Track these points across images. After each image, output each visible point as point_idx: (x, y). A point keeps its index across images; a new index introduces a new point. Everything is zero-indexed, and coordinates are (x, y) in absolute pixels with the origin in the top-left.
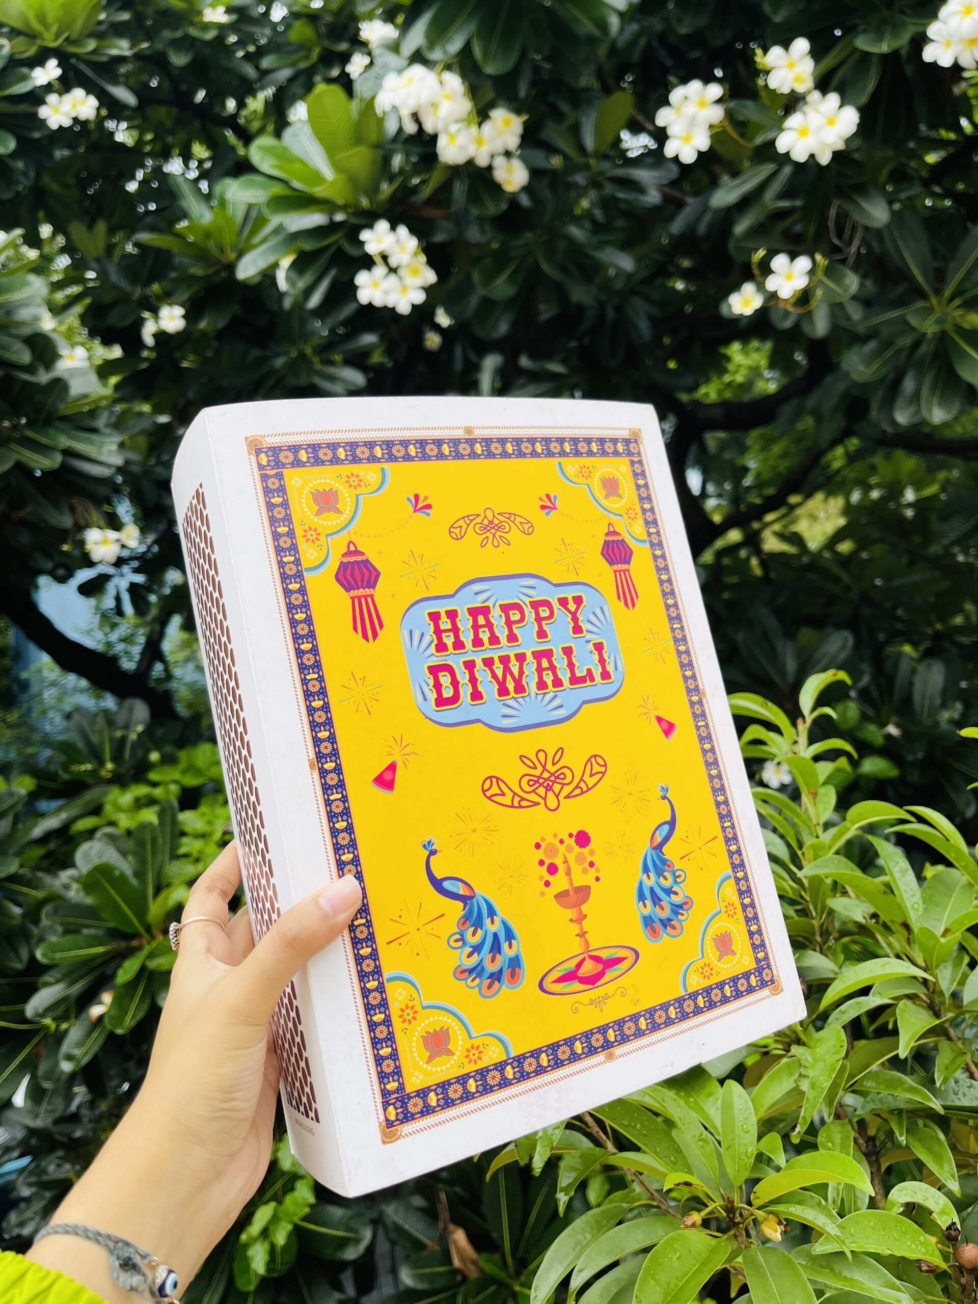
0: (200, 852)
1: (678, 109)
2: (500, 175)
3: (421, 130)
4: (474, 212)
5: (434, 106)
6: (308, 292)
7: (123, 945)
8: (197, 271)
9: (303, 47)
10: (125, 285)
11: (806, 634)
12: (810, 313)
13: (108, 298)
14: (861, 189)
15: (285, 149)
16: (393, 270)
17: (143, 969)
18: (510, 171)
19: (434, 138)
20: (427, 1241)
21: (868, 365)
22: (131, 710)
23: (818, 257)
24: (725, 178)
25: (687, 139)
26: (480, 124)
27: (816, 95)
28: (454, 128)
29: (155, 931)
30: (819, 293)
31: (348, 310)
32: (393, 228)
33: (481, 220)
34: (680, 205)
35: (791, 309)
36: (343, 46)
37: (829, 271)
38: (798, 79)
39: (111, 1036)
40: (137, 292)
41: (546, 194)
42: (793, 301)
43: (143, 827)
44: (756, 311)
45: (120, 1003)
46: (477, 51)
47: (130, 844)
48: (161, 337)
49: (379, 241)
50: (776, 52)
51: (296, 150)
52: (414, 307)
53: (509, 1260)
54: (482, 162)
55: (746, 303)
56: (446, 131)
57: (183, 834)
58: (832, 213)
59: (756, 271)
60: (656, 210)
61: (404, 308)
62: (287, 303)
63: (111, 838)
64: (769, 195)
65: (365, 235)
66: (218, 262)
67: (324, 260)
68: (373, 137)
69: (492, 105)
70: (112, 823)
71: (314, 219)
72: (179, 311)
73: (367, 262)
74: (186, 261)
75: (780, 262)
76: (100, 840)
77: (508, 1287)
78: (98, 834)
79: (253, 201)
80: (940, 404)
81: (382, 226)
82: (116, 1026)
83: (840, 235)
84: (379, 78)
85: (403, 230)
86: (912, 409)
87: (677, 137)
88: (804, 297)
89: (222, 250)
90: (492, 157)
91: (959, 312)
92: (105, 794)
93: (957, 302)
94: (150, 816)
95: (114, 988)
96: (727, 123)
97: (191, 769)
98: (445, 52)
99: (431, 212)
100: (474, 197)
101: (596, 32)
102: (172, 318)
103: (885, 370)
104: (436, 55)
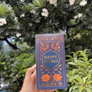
2: (55, 5)
7: (18, 70)
10: (18, 12)
11: (78, 46)
15: (35, 1)
21: (86, 23)
23: (82, 14)
29: (21, 69)
32: (45, 9)
34: (70, 8)
39: (18, 78)
41: (58, 7)
42: (80, 17)
48: (22, 17)
55: (76, 17)
56: (51, 1)
67: (39, 11)
68: (44, 1)
72: (24, 15)
75: (79, 14)
76: (16, 61)
83: (84, 12)
92: (16, 57)
95: (18, 74)
100: (52, 7)
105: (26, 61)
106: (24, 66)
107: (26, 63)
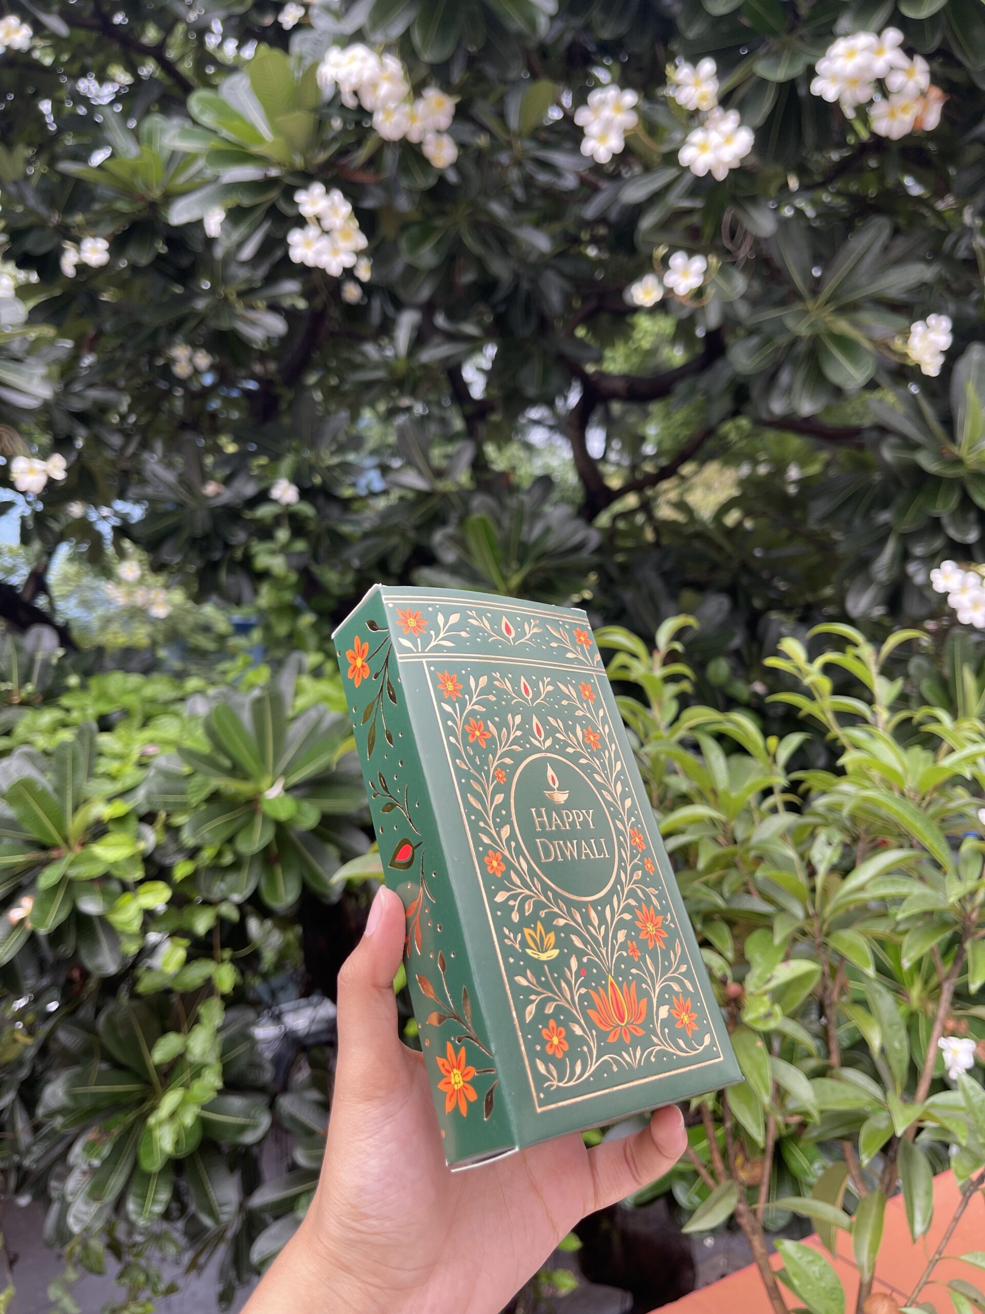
1: (596, 110)
2: (430, 150)
3: (359, 105)
4: (404, 183)
5: (374, 85)
7: (42, 855)
8: (122, 206)
10: (42, 210)
11: (688, 596)
12: (703, 307)
13: (23, 223)
14: (753, 199)
15: (224, 103)
16: (326, 232)
17: (64, 876)
18: (440, 147)
19: (371, 114)
20: (318, 1128)
21: (750, 358)
22: (39, 638)
23: (712, 258)
26: (414, 102)
27: (718, 113)
28: (390, 107)
29: (72, 842)
30: (711, 292)
32: (328, 191)
33: (410, 191)
34: (596, 189)
35: (686, 303)
37: (722, 271)
38: (703, 98)
40: (56, 218)
41: (472, 171)
42: (687, 297)
43: (63, 746)
44: (657, 302)
45: (42, 905)
46: (417, 38)
49: (314, 203)
50: (685, 70)
51: (234, 104)
52: (344, 269)
54: (414, 138)
55: (647, 295)
56: (384, 109)
58: (727, 217)
59: (657, 265)
60: (571, 193)
61: (335, 270)
62: (219, 252)
63: (30, 757)
64: (672, 198)
65: (300, 197)
66: (142, 198)
67: (259, 213)
68: (311, 101)
69: (425, 84)
70: (27, 743)
71: (249, 173)
72: (103, 244)
74: (109, 193)
75: (678, 259)
76: (18, 757)
78: (18, 752)
80: (809, 397)
81: (318, 189)
82: (37, 927)
83: (731, 239)
85: (337, 196)
86: (785, 402)
88: (699, 293)
89: (148, 187)
90: (424, 133)
91: (829, 319)
93: (830, 307)
94: (66, 736)
95: (34, 893)
96: (639, 128)
97: (103, 696)
98: (387, 35)
99: (364, 177)
100: (404, 168)
101: (526, 29)
102: (95, 250)
103: (764, 364)
104: (378, 37)
105: (120, 757)
106: (103, 811)
107: (131, 775)
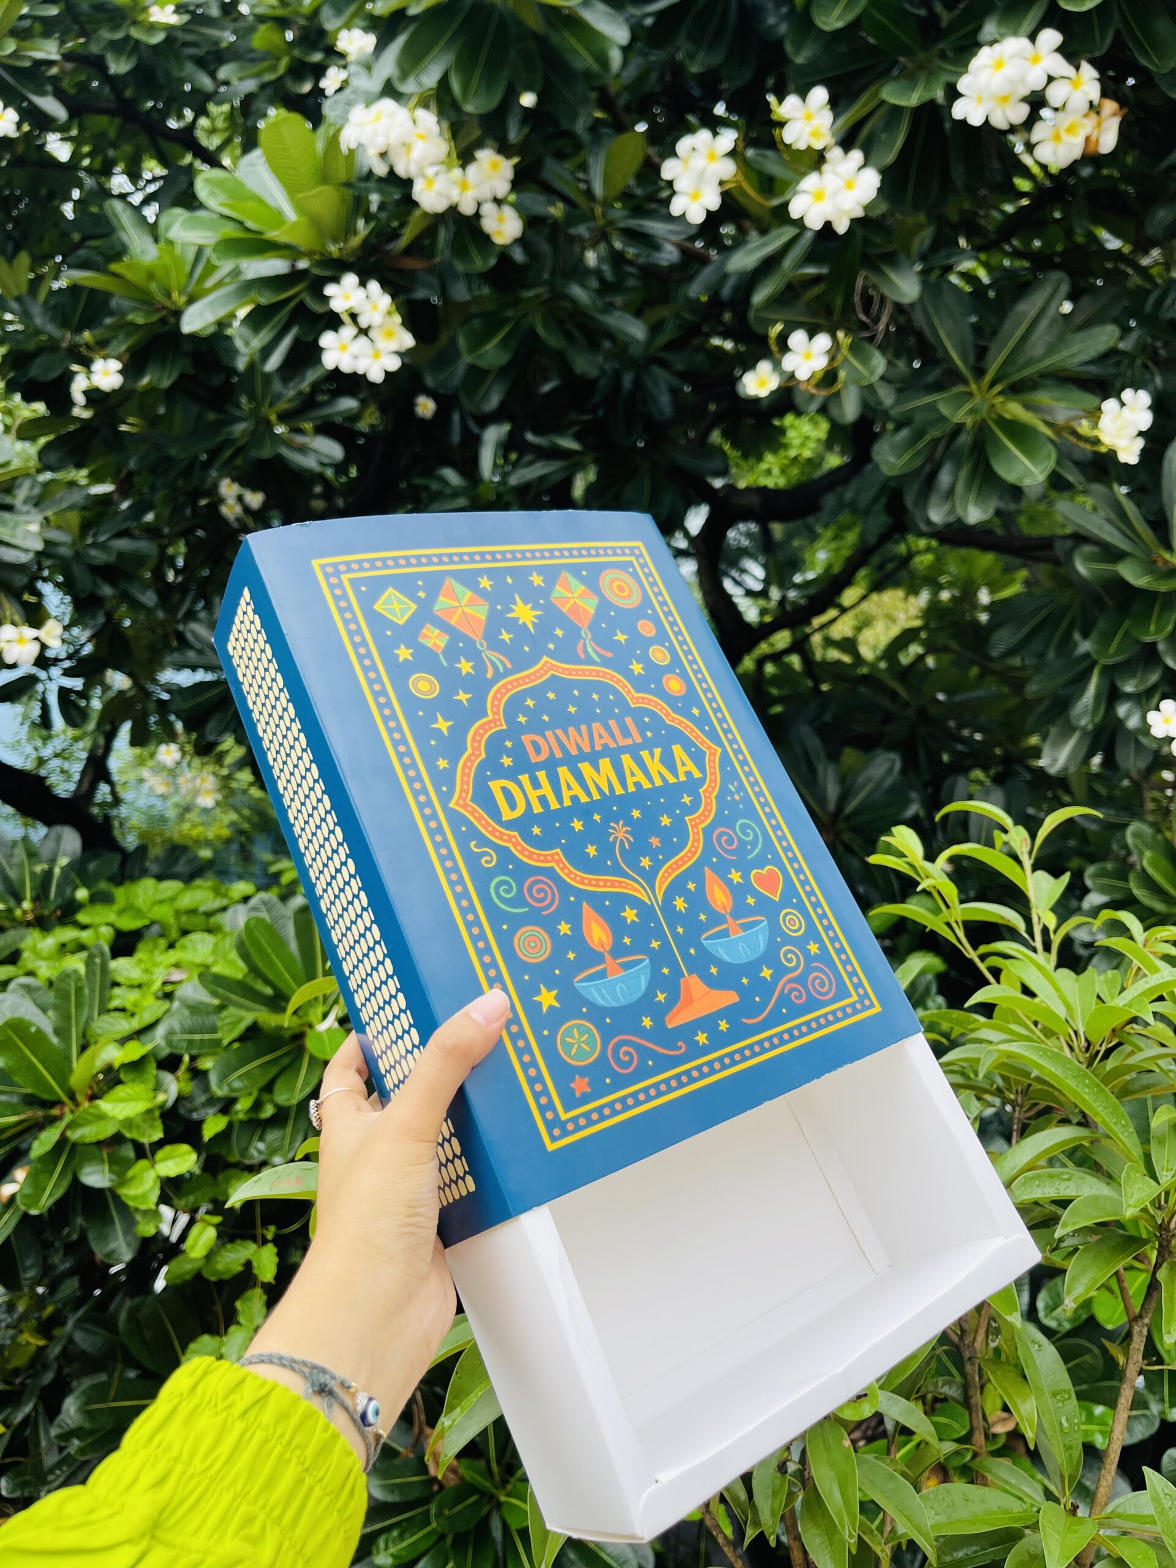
0: (135, 1005)
1: (686, 161)
2: (489, 224)
3: (392, 172)
4: (460, 267)
5: (407, 146)
6: (266, 352)
7: (40, 1113)
8: (139, 318)
9: (270, 56)
10: (52, 329)
11: (850, 756)
12: (838, 394)
13: (31, 346)
14: (891, 259)
15: (239, 184)
16: (364, 332)
17: (63, 1141)
18: (501, 220)
19: (408, 183)
20: (401, 1449)
21: (899, 457)
22: (59, 839)
23: (840, 335)
24: (754, 234)
25: (695, 196)
26: (463, 166)
27: (836, 153)
28: (431, 171)
29: (80, 1097)
30: (842, 375)
31: (312, 376)
32: (363, 284)
33: (469, 277)
34: (704, 261)
35: (813, 391)
36: (317, 57)
37: (853, 348)
38: (815, 134)
39: (26, 1216)
40: (67, 338)
41: (545, 248)
42: (814, 382)
43: (65, 976)
44: (772, 393)
45: (36, 1182)
46: (456, 86)
47: (50, 997)
48: (94, 396)
49: (347, 297)
50: (792, 100)
51: (252, 185)
52: (388, 374)
53: (495, 1467)
54: (468, 209)
55: (762, 384)
56: (423, 176)
57: (116, 984)
58: (859, 283)
59: (774, 347)
60: (672, 268)
61: (376, 376)
62: (241, 364)
63: (28, 989)
64: (788, 262)
65: (330, 290)
66: (164, 308)
67: (284, 314)
68: (342, 176)
69: (479, 144)
70: (31, 973)
71: (274, 266)
72: (115, 365)
73: (333, 322)
74: (126, 304)
75: (798, 338)
76: (13, 991)
77: (492, 1497)
78: (12, 986)
79: (202, 242)
80: (976, 504)
81: (350, 280)
82: (29, 1206)
83: (867, 310)
84: (350, 104)
85: (374, 286)
86: (946, 508)
87: (683, 193)
88: (829, 377)
89: (169, 295)
90: (479, 205)
91: (1000, 399)
92: (22, 939)
93: (998, 388)
94: (76, 963)
95: (30, 1163)
96: (741, 178)
97: (129, 909)
98: (420, 84)
99: (411, 264)
100: (459, 249)
101: (595, 67)
102: (106, 373)
103: (918, 462)
104: (409, 87)
105: (139, 986)
106: (114, 1055)
107: (150, 1008)
